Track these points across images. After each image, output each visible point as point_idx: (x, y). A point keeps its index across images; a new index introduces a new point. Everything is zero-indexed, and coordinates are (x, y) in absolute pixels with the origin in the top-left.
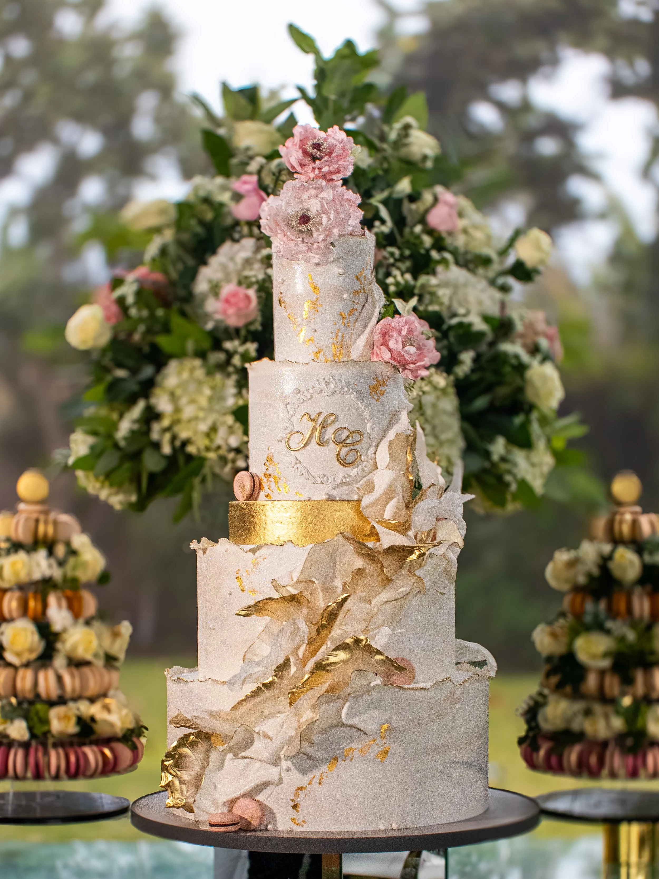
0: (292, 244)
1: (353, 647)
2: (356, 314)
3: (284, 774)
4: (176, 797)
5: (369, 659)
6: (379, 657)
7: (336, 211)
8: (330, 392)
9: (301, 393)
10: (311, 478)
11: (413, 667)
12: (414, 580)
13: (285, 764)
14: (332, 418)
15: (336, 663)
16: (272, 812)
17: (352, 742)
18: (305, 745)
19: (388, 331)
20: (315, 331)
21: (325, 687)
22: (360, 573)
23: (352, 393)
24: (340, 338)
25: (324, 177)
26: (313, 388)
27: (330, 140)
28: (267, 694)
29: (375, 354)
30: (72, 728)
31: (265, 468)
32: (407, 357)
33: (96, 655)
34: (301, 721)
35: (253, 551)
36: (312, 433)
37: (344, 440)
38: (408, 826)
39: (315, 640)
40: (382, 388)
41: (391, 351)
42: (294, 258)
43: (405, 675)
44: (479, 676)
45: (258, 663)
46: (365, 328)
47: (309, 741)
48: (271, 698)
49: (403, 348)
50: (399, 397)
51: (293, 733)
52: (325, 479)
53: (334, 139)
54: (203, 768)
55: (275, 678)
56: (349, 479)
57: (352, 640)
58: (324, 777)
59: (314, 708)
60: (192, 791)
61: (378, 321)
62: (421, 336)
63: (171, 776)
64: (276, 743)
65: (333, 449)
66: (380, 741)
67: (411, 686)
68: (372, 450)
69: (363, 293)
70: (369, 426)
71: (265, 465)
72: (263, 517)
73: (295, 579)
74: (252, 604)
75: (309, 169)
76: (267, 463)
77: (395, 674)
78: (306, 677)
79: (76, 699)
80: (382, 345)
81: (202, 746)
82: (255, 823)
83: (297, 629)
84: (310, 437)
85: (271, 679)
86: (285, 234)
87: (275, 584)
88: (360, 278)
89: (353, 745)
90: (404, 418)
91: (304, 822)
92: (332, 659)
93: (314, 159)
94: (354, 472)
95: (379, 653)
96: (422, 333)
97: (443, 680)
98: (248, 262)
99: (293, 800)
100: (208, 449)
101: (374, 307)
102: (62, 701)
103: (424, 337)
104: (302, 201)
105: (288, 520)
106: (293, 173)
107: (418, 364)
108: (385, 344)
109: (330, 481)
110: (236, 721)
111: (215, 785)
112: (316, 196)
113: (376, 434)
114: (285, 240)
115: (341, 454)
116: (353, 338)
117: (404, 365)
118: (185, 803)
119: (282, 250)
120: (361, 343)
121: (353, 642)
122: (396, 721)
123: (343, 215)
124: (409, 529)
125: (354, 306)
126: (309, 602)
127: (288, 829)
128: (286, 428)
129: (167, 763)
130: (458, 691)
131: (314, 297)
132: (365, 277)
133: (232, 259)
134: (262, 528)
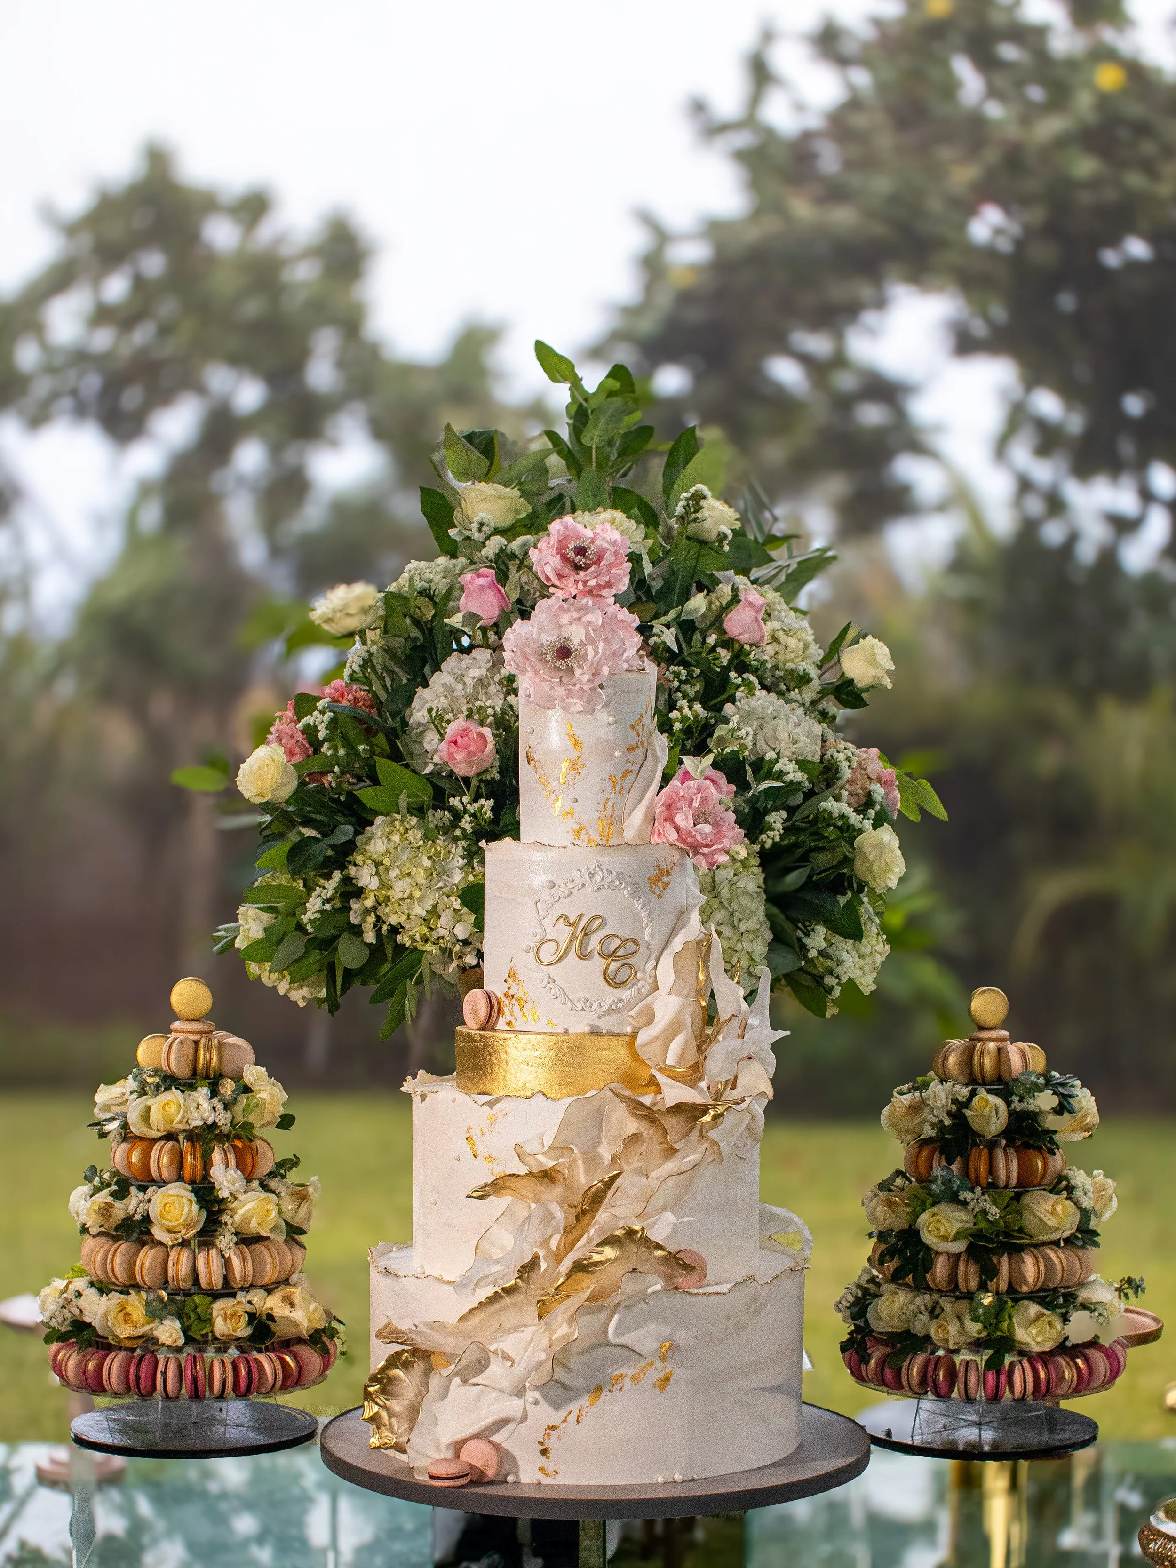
0: (546, 686)
1: (625, 1241)
2: (630, 777)
3: (531, 1409)
4: (384, 1435)
5: (645, 1255)
6: (659, 1253)
7: (607, 641)
8: (596, 887)
9: (556, 887)
10: (569, 1004)
11: (704, 1262)
12: (706, 1145)
13: (531, 1395)
14: (597, 922)
15: (602, 1263)
16: (513, 1458)
17: (621, 1366)
18: (558, 1370)
19: (674, 801)
20: (576, 801)
21: (587, 1294)
22: (635, 1139)
23: (625, 888)
24: (609, 811)
25: (590, 592)
26: (573, 881)
27: (598, 542)
28: (507, 1300)
29: (656, 831)
30: (243, 1330)
31: (506, 985)
32: (699, 838)
33: (274, 1229)
34: (554, 1337)
35: (491, 1104)
36: (571, 941)
37: (614, 952)
38: (696, 1477)
39: (572, 1229)
40: (665, 879)
41: (677, 828)
42: (549, 705)
43: (694, 1277)
44: (791, 1270)
45: (497, 1262)
46: (643, 796)
47: (564, 1366)
48: (513, 1305)
49: (695, 825)
50: (687, 886)
51: (543, 1356)
52: (588, 1004)
53: (604, 539)
54: (421, 1395)
55: (518, 1280)
56: (620, 1005)
57: (624, 1232)
58: (584, 1413)
59: (571, 1321)
60: (405, 1426)
61: (661, 787)
62: (719, 806)
63: (377, 1407)
64: (520, 1369)
65: (598, 963)
66: (659, 1364)
67: (701, 1291)
68: (652, 963)
69: (641, 749)
70: (647, 931)
71: (505, 981)
72: (503, 1056)
73: (547, 1147)
74: (489, 1182)
75: (570, 582)
76: (509, 980)
77: (681, 1275)
78: (561, 1280)
79: (246, 1289)
80: (665, 820)
81: (419, 1367)
82: (491, 1473)
83: (548, 1217)
84: (567, 947)
85: (513, 1282)
86: (537, 673)
87: (520, 1153)
88: (636, 727)
89: (623, 1371)
90: (695, 918)
91: (556, 1472)
92: (596, 1258)
93: (577, 568)
94: (626, 994)
95: (659, 1247)
96: (720, 803)
97: (745, 1281)
98: (481, 683)
99: (541, 1443)
100: (425, 940)
101: (656, 765)
102: (228, 1290)
103: (722, 807)
104: (560, 626)
105: (538, 1060)
106: (548, 587)
107: (713, 848)
108: (670, 819)
109: (593, 1008)
110: (465, 1336)
111: (436, 1418)
112: (579, 619)
113: (656, 943)
114: (537, 680)
115: (610, 970)
116: (627, 811)
117: (696, 849)
118: (396, 1443)
119: (532, 693)
120: (637, 818)
121: (625, 1234)
122: (681, 1337)
123: (616, 646)
124: (701, 1079)
125: (629, 766)
126: (565, 1179)
127: (535, 1482)
128: (535, 934)
129: (371, 1389)
130: (764, 1294)
131: (575, 754)
132: (643, 726)
133: (460, 678)
134: (501, 1070)
